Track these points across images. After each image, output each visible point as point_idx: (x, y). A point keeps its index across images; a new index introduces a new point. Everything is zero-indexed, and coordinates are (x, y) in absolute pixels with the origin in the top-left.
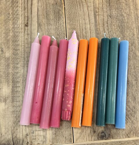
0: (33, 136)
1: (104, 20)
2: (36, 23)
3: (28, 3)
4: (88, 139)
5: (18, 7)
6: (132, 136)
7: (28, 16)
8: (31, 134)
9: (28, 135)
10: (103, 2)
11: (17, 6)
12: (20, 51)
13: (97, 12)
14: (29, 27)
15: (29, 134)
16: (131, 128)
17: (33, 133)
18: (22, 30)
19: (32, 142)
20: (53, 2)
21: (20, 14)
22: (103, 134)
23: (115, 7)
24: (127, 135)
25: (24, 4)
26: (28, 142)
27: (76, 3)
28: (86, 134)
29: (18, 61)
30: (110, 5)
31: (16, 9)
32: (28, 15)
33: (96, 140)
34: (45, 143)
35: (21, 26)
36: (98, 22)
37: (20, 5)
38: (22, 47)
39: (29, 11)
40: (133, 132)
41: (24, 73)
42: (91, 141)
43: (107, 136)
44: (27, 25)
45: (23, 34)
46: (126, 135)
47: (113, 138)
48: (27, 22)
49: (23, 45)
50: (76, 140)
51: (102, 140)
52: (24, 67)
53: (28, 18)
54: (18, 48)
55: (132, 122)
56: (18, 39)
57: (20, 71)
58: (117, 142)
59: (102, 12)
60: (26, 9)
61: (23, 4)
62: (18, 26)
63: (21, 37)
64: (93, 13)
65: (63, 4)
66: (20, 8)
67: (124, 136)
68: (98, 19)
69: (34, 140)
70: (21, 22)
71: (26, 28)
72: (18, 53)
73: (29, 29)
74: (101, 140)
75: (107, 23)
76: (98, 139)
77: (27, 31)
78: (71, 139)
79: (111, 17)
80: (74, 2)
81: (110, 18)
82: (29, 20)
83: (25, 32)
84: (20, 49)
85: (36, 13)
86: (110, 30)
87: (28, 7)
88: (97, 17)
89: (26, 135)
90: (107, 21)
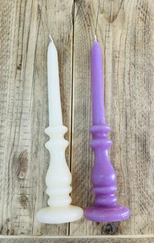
0: (16, 222)
1: (124, 69)
2: (33, 65)
3: (23, 36)
4: (88, 232)
5: (9, 41)
6: (147, 232)
7: (22, 55)
8: (14, 220)
9: (9, 221)
10: (126, 43)
11: (8, 39)
12: (8, 103)
13: (116, 57)
14: (22, 70)
15: (10, 219)
16: (147, 222)
17: (16, 218)
18: (12, 74)
19: (13, 230)
20: (57, 37)
21: (11, 51)
22: (109, 227)
23: (141, 52)
24: (141, 230)
25: (18, 36)
26: (8, 230)
27: (89, 41)
28: (86, 226)
29: (4, 117)
30: (135, 48)
31: (7, 43)
32: (22, 53)
33: (99, 235)
34: (31, 233)
35: (11, 68)
36: (116, 72)
37: (12, 38)
38: (11, 98)
39: (25, 48)
40: (149, 227)
41: (10, 135)
42: (93, 235)
43: (114, 230)
44: (19, 68)
45: (13, 79)
46: (139, 230)
47: (121, 233)
48: (20, 63)
49: (13, 95)
50: (73, 233)
51: (107, 235)
52: (11, 126)
53: (22, 57)
54: (5, 100)
55: (149, 213)
56: (6, 86)
57: (5, 132)
58: (127, 239)
59: (124, 58)
60: (20, 45)
61: (16, 37)
62: (8, 67)
63: (10, 84)
64: (111, 59)
65: (72, 42)
66: (12, 42)
67: (137, 232)
68: (116, 67)
69: (17, 228)
70: (11, 62)
71: (18, 71)
72: (5, 106)
73: (22, 73)
74: (105, 235)
75: (129, 74)
76: (102, 234)
77: (19, 75)
78: (66, 230)
79: (135, 66)
80: (86, 41)
81: (133, 67)
82: (23, 60)
83: (15, 77)
84: (8, 101)
85: (34, 52)
86: (131, 84)
87: (24, 42)
88: (117, 64)
89: (7, 220)
90: (129, 71)
